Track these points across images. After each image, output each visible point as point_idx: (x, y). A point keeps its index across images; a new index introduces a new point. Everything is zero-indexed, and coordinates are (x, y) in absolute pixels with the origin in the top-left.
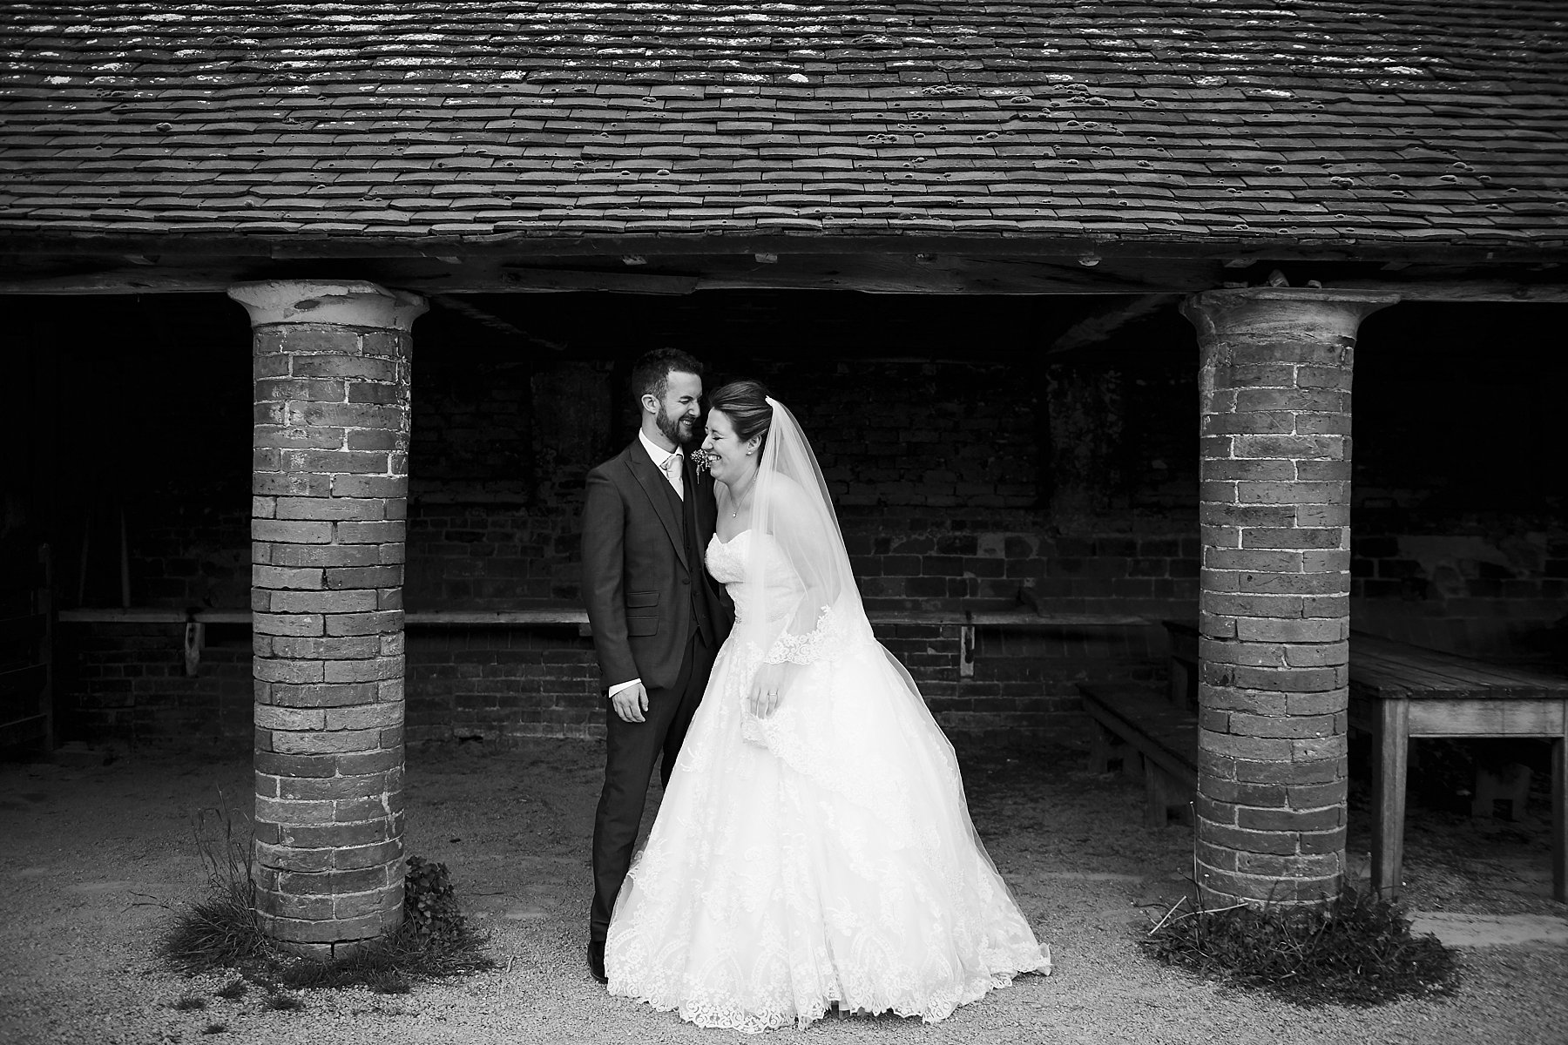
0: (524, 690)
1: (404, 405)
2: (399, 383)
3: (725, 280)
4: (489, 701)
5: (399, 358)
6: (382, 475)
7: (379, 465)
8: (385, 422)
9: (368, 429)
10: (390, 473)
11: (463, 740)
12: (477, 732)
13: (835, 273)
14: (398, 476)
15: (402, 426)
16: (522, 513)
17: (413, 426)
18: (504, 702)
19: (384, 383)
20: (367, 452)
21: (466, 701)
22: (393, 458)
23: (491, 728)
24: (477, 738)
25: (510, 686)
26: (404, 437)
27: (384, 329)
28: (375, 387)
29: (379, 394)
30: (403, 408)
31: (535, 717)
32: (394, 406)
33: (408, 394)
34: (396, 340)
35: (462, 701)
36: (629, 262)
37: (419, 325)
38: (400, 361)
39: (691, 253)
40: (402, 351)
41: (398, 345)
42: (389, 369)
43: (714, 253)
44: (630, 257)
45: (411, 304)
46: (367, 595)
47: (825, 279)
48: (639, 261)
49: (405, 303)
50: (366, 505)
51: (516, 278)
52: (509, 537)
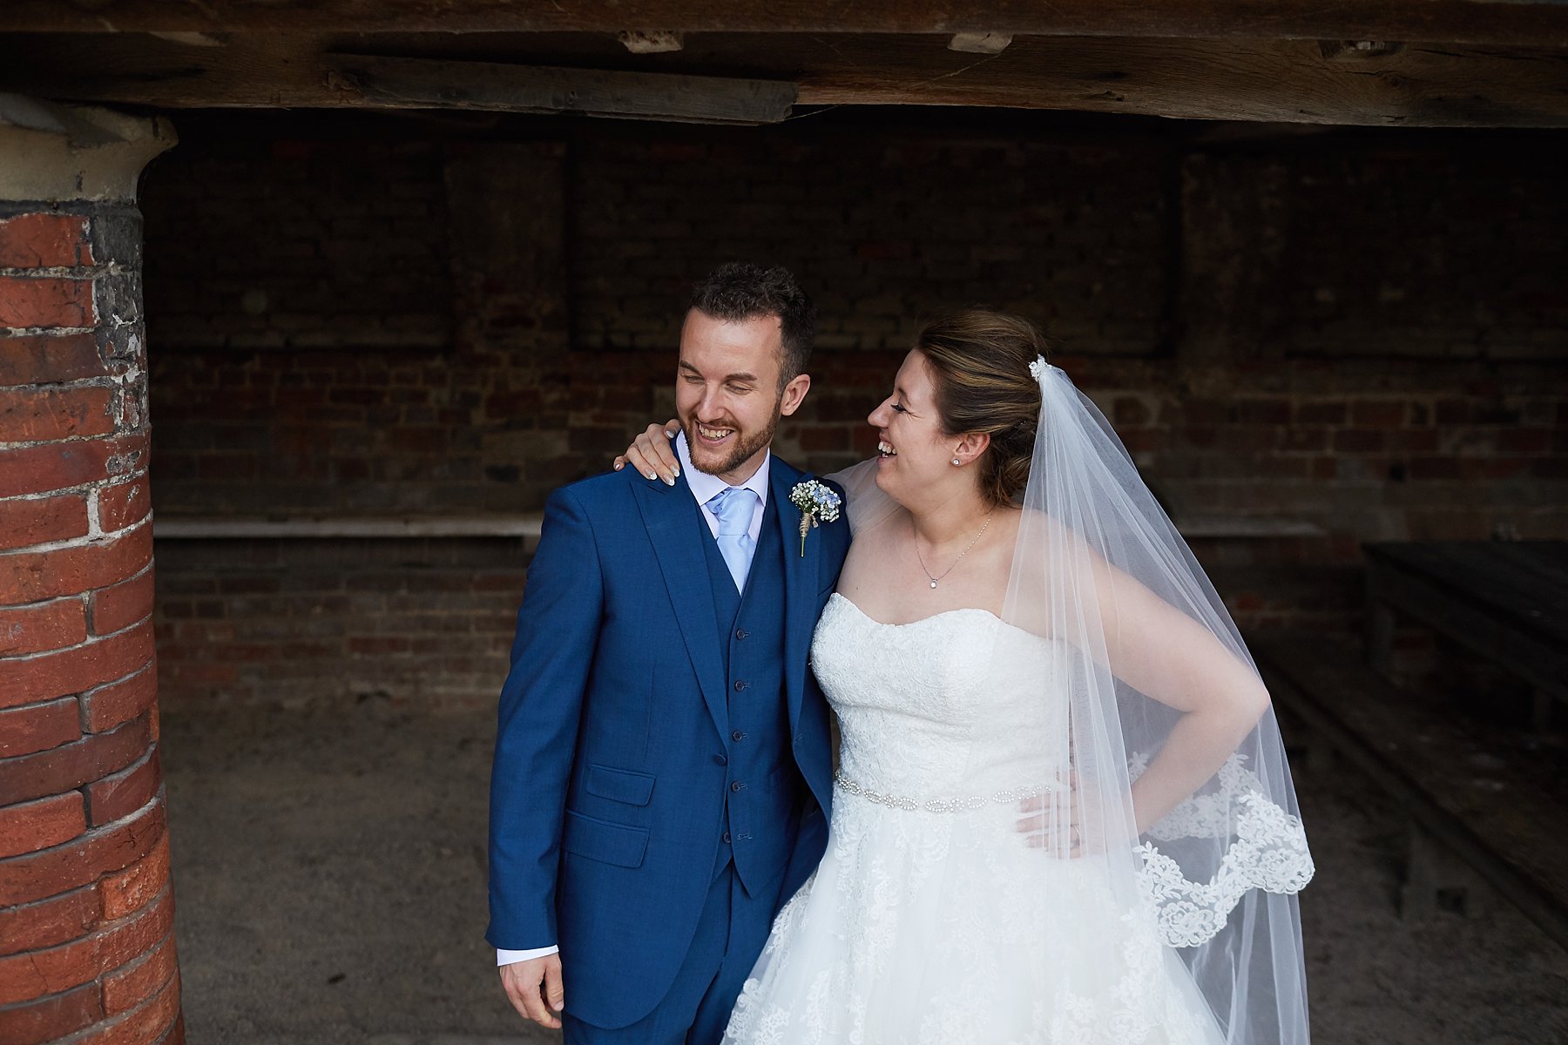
0: (447, 628)
1: (123, 370)
2: (105, 324)
3: (861, 87)
4: (395, 645)
5: (96, 269)
6: (75, 543)
7: (70, 519)
8: (71, 422)
9: (26, 445)
10: (95, 530)
11: (362, 698)
12: (383, 687)
13: (1117, 76)
14: (117, 535)
15: (118, 421)
16: (437, 363)
17: (157, 411)
18: (420, 646)
19: (61, 332)
20: (30, 497)
21: (365, 645)
22: (104, 495)
23: (402, 681)
24: (382, 694)
25: (426, 623)
26: (127, 445)
27: (54, 205)
28: (37, 346)
29: (51, 359)
30: (119, 380)
31: (463, 666)
32: (93, 382)
33: (134, 344)
34: (86, 227)
35: (357, 645)
36: (638, 46)
37: (153, 178)
38: (102, 274)
39: (801, 29)
40: (105, 252)
41: (93, 237)
42: (73, 298)
43: (859, 31)
44: (641, 35)
45: (117, 139)
46: (57, 810)
47: (1095, 91)
48: (666, 45)
49: (103, 138)
50: (38, 617)
51: (362, 80)
52: (421, 397)
